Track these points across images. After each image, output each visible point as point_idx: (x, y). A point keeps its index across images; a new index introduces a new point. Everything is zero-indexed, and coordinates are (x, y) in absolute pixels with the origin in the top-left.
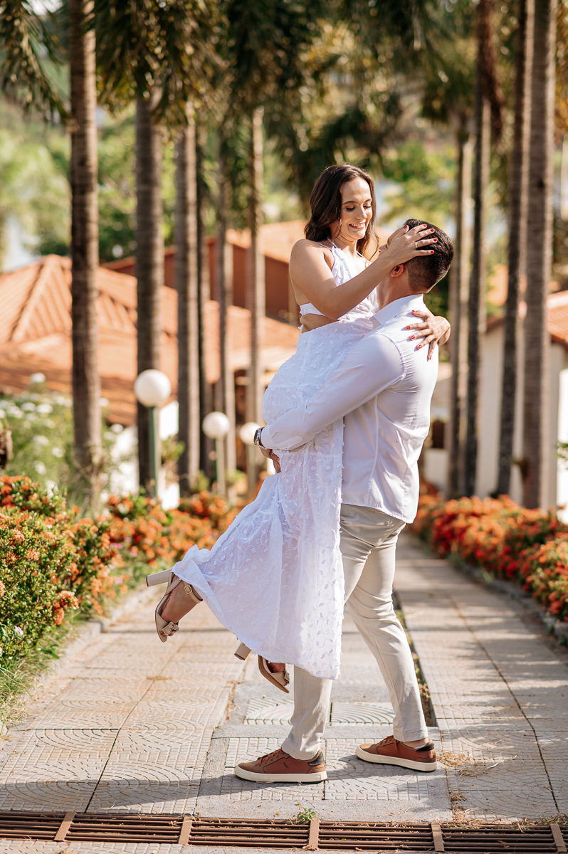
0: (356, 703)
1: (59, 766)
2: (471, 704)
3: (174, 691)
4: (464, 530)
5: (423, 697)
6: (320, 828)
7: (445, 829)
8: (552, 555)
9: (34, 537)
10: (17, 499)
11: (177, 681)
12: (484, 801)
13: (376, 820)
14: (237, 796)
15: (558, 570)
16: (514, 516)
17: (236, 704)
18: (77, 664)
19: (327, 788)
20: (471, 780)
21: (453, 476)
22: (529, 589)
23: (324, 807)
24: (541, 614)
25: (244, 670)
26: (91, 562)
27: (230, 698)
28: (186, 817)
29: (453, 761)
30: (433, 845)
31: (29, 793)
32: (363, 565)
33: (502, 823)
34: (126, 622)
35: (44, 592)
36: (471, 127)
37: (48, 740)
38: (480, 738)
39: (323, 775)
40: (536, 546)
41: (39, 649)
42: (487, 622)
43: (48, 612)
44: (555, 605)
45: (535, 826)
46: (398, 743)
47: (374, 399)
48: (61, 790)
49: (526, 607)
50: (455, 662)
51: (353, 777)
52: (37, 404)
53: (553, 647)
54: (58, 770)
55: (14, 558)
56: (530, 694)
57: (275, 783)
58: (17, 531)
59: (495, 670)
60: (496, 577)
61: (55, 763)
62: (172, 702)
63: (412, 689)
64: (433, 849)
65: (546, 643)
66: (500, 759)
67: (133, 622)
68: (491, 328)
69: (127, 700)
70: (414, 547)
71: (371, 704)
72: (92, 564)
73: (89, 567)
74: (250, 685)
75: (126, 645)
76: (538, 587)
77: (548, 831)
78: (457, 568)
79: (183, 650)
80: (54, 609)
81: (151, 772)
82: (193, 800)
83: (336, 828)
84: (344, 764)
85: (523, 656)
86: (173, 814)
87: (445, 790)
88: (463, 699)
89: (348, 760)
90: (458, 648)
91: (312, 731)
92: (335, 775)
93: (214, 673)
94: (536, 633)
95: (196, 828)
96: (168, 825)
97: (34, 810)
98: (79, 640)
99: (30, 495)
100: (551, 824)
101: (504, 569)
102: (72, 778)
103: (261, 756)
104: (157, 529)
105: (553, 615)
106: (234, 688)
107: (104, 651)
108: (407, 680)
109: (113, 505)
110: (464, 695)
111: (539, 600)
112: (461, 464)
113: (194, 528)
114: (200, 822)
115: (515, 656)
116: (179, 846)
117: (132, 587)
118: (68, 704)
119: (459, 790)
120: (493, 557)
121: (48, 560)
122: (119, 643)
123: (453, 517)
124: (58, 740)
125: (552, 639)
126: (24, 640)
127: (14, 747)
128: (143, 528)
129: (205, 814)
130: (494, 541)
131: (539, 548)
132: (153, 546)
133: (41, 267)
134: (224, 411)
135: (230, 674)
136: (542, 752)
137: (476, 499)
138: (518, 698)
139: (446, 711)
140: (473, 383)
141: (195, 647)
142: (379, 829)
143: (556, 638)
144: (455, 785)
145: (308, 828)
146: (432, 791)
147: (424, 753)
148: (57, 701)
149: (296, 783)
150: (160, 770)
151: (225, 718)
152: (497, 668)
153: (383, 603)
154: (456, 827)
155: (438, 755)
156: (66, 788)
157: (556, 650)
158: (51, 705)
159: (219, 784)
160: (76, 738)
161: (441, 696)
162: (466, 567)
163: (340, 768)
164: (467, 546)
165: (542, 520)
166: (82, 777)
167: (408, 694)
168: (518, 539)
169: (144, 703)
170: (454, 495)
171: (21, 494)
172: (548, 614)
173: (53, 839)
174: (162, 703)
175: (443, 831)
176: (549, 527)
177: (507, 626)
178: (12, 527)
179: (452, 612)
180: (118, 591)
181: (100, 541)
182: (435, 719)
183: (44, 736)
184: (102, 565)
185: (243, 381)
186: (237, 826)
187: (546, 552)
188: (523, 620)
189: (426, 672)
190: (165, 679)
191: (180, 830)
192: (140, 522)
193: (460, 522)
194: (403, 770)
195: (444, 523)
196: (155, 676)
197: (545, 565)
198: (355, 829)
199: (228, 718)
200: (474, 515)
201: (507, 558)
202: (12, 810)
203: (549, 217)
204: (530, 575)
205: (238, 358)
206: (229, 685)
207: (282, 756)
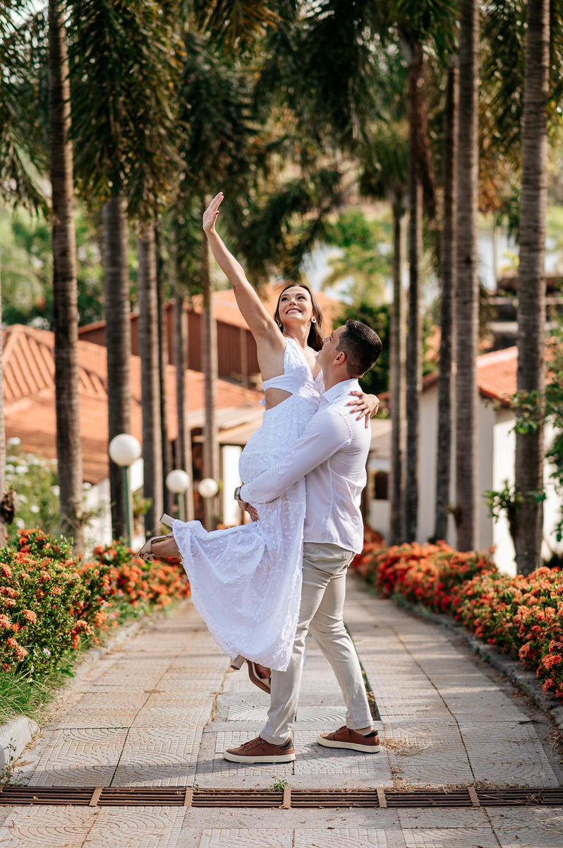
0: (315, 707)
1: (85, 755)
2: (407, 706)
3: (168, 700)
4: (405, 571)
5: (370, 702)
6: (292, 794)
7: (387, 793)
8: (477, 589)
9: (57, 576)
10: (33, 548)
11: (169, 693)
12: (417, 773)
13: (334, 787)
14: (226, 773)
15: (482, 601)
16: (448, 558)
17: (219, 709)
18: (86, 683)
19: (295, 766)
20: (408, 759)
21: (395, 524)
22: (459, 618)
23: (294, 780)
24: (469, 639)
25: (222, 685)
26: (95, 599)
27: (213, 705)
28: (188, 789)
29: (393, 745)
30: (378, 803)
31: (65, 775)
32: (324, 590)
33: (430, 788)
34: (119, 651)
35: (65, 620)
36: (406, 202)
37: (73, 737)
38: (415, 728)
39: (292, 757)
40: (465, 582)
41: (59, 669)
42: (423, 646)
43: (68, 637)
44: (479, 629)
45: (457, 789)
46: (350, 731)
47: (327, 461)
48: (89, 772)
49: (457, 634)
50: (395, 676)
51: (315, 758)
52: (15, 465)
53: (477, 664)
54: (85, 758)
55: (42, 594)
56: (456, 697)
57: (255, 763)
58: (44, 572)
59: (428, 681)
60: (433, 611)
61: (82, 753)
62: (168, 708)
63: (360, 687)
64: (378, 807)
65: (472, 661)
66: (430, 743)
67: (125, 651)
68: (427, 388)
69: (131, 707)
70: (360, 590)
71: (327, 708)
72: (95, 601)
73: (93, 603)
74: (229, 695)
75: (123, 668)
76: (466, 615)
77: (467, 792)
78: (400, 606)
79: (170, 671)
80: (72, 635)
81: (158, 758)
82: (192, 777)
83: (304, 794)
84: (308, 749)
85: (452, 671)
86: (178, 787)
87: (387, 766)
88: (402, 702)
89: (312, 746)
90: (397, 665)
91: (284, 722)
92: (302, 757)
93: (199, 687)
94: (463, 654)
95: (196, 796)
96: (174, 794)
97: (70, 786)
98: (85, 663)
99: (43, 544)
100: (469, 788)
101: (439, 603)
102: (97, 764)
103: (243, 743)
104: (138, 573)
105: (477, 639)
106: (216, 697)
107: (106, 673)
108: (355, 681)
109: (100, 554)
110: (402, 698)
111: (468, 627)
112: (403, 513)
113: (167, 574)
114: (199, 792)
115: (445, 670)
116: (185, 808)
117: (121, 623)
118: (85, 711)
119: (398, 766)
120: (430, 593)
121: (66, 595)
122: (117, 666)
123: (395, 560)
124: (82, 737)
125: (477, 658)
126: (49, 660)
127: (47, 742)
128: (127, 573)
129: (202, 786)
130: (431, 579)
131: (467, 584)
132: (135, 589)
133: (8, 335)
134: (183, 468)
135: (212, 687)
136: (463, 737)
137: (416, 544)
138: (445, 700)
139: (387, 710)
140: (412, 438)
141: (180, 668)
142: (337, 794)
143: (481, 657)
144: (395, 761)
145: (282, 794)
146: (377, 767)
147: (371, 738)
148: (76, 709)
149: (271, 763)
150: (165, 757)
151: (211, 719)
152: (430, 680)
153: (337, 621)
154: (396, 792)
155: (381, 740)
156: (93, 770)
157: (479, 666)
158: (71, 712)
159: (211, 765)
160: (96, 735)
161: (384, 699)
162: (407, 605)
163: (304, 752)
164: (407, 586)
165: (471, 560)
166: (105, 763)
167: (357, 692)
168: (450, 576)
169: (145, 709)
170: (396, 541)
171: (36, 543)
172: (474, 638)
173: (88, 805)
174: (160, 709)
175: (386, 794)
176: (477, 565)
177: (440, 648)
178: (39, 569)
179: (394, 639)
180: (110, 625)
181: (101, 581)
182: (379, 716)
183: (70, 734)
184: (103, 601)
185: (199, 439)
186: (228, 794)
187: (473, 586)
188: (454, 644)
189: (371, 683)
190: (160, 692)
191: (184, 797)
192: (125, 568)
193: (402, 565)
194: (354, 752)
195: (387, 567)
196: (151, 690)
197: (471, 597)
198: (318, 794)
199: (213, 719)
200: (414, 558)
201: (442, 593)
202: (53, 786)
203: (476, 290)
204: (460, 606)
205: (195, 418)
206: (212, 695)
207: (259, 743)
